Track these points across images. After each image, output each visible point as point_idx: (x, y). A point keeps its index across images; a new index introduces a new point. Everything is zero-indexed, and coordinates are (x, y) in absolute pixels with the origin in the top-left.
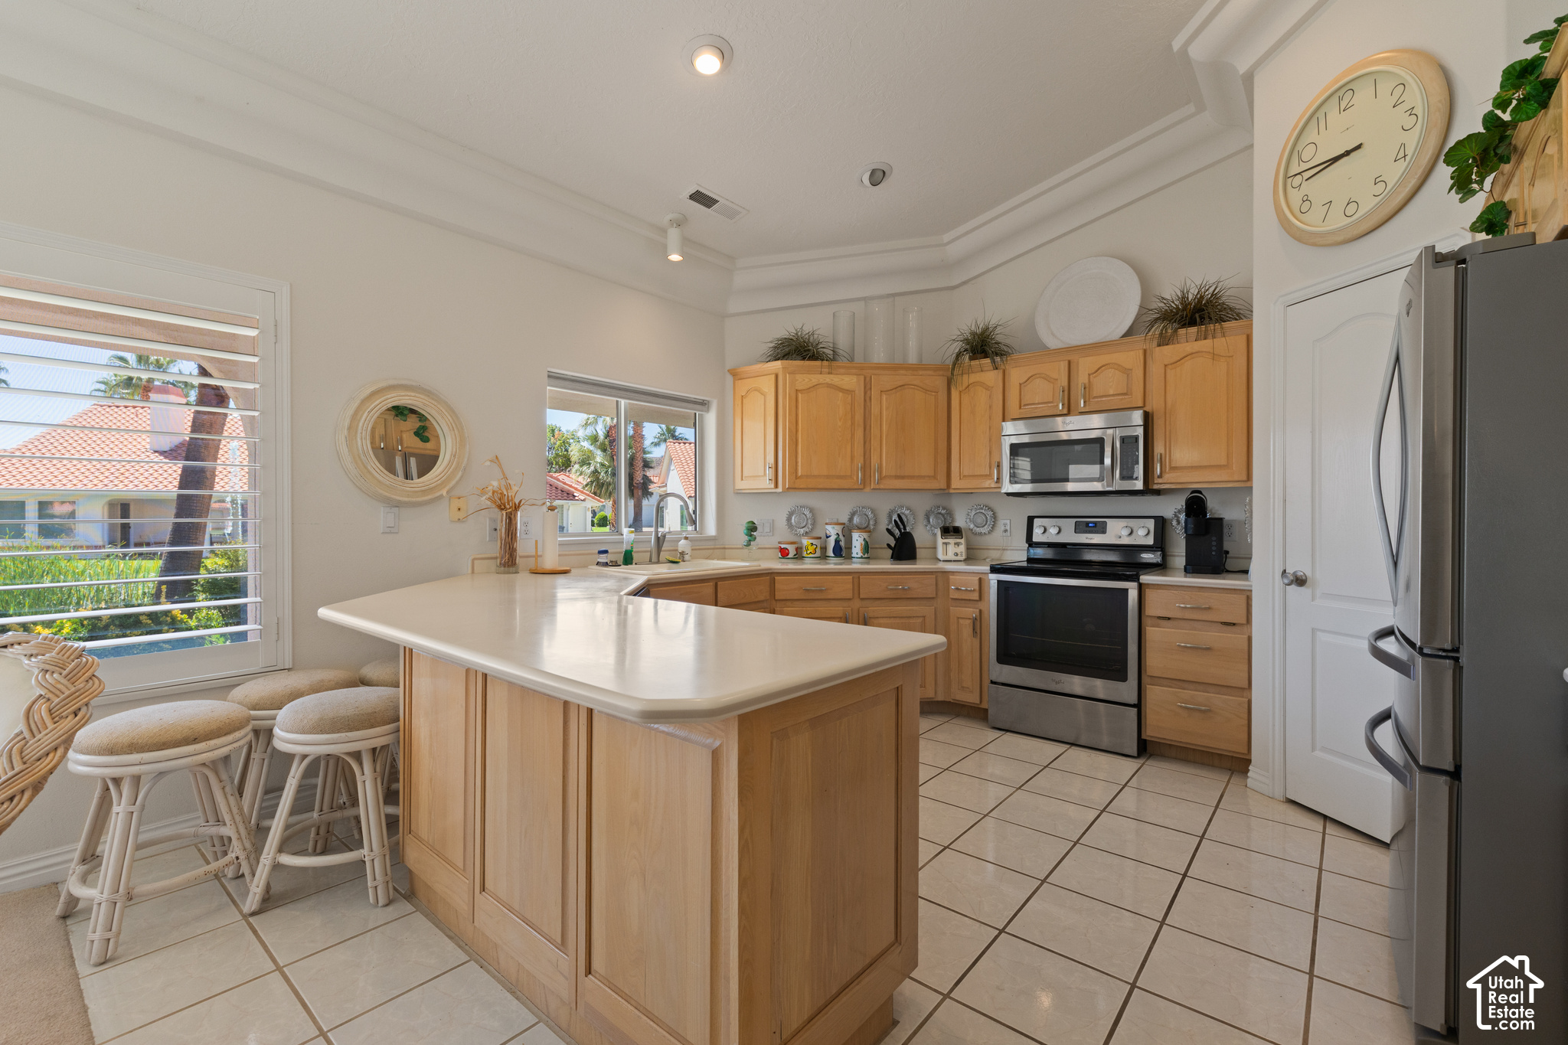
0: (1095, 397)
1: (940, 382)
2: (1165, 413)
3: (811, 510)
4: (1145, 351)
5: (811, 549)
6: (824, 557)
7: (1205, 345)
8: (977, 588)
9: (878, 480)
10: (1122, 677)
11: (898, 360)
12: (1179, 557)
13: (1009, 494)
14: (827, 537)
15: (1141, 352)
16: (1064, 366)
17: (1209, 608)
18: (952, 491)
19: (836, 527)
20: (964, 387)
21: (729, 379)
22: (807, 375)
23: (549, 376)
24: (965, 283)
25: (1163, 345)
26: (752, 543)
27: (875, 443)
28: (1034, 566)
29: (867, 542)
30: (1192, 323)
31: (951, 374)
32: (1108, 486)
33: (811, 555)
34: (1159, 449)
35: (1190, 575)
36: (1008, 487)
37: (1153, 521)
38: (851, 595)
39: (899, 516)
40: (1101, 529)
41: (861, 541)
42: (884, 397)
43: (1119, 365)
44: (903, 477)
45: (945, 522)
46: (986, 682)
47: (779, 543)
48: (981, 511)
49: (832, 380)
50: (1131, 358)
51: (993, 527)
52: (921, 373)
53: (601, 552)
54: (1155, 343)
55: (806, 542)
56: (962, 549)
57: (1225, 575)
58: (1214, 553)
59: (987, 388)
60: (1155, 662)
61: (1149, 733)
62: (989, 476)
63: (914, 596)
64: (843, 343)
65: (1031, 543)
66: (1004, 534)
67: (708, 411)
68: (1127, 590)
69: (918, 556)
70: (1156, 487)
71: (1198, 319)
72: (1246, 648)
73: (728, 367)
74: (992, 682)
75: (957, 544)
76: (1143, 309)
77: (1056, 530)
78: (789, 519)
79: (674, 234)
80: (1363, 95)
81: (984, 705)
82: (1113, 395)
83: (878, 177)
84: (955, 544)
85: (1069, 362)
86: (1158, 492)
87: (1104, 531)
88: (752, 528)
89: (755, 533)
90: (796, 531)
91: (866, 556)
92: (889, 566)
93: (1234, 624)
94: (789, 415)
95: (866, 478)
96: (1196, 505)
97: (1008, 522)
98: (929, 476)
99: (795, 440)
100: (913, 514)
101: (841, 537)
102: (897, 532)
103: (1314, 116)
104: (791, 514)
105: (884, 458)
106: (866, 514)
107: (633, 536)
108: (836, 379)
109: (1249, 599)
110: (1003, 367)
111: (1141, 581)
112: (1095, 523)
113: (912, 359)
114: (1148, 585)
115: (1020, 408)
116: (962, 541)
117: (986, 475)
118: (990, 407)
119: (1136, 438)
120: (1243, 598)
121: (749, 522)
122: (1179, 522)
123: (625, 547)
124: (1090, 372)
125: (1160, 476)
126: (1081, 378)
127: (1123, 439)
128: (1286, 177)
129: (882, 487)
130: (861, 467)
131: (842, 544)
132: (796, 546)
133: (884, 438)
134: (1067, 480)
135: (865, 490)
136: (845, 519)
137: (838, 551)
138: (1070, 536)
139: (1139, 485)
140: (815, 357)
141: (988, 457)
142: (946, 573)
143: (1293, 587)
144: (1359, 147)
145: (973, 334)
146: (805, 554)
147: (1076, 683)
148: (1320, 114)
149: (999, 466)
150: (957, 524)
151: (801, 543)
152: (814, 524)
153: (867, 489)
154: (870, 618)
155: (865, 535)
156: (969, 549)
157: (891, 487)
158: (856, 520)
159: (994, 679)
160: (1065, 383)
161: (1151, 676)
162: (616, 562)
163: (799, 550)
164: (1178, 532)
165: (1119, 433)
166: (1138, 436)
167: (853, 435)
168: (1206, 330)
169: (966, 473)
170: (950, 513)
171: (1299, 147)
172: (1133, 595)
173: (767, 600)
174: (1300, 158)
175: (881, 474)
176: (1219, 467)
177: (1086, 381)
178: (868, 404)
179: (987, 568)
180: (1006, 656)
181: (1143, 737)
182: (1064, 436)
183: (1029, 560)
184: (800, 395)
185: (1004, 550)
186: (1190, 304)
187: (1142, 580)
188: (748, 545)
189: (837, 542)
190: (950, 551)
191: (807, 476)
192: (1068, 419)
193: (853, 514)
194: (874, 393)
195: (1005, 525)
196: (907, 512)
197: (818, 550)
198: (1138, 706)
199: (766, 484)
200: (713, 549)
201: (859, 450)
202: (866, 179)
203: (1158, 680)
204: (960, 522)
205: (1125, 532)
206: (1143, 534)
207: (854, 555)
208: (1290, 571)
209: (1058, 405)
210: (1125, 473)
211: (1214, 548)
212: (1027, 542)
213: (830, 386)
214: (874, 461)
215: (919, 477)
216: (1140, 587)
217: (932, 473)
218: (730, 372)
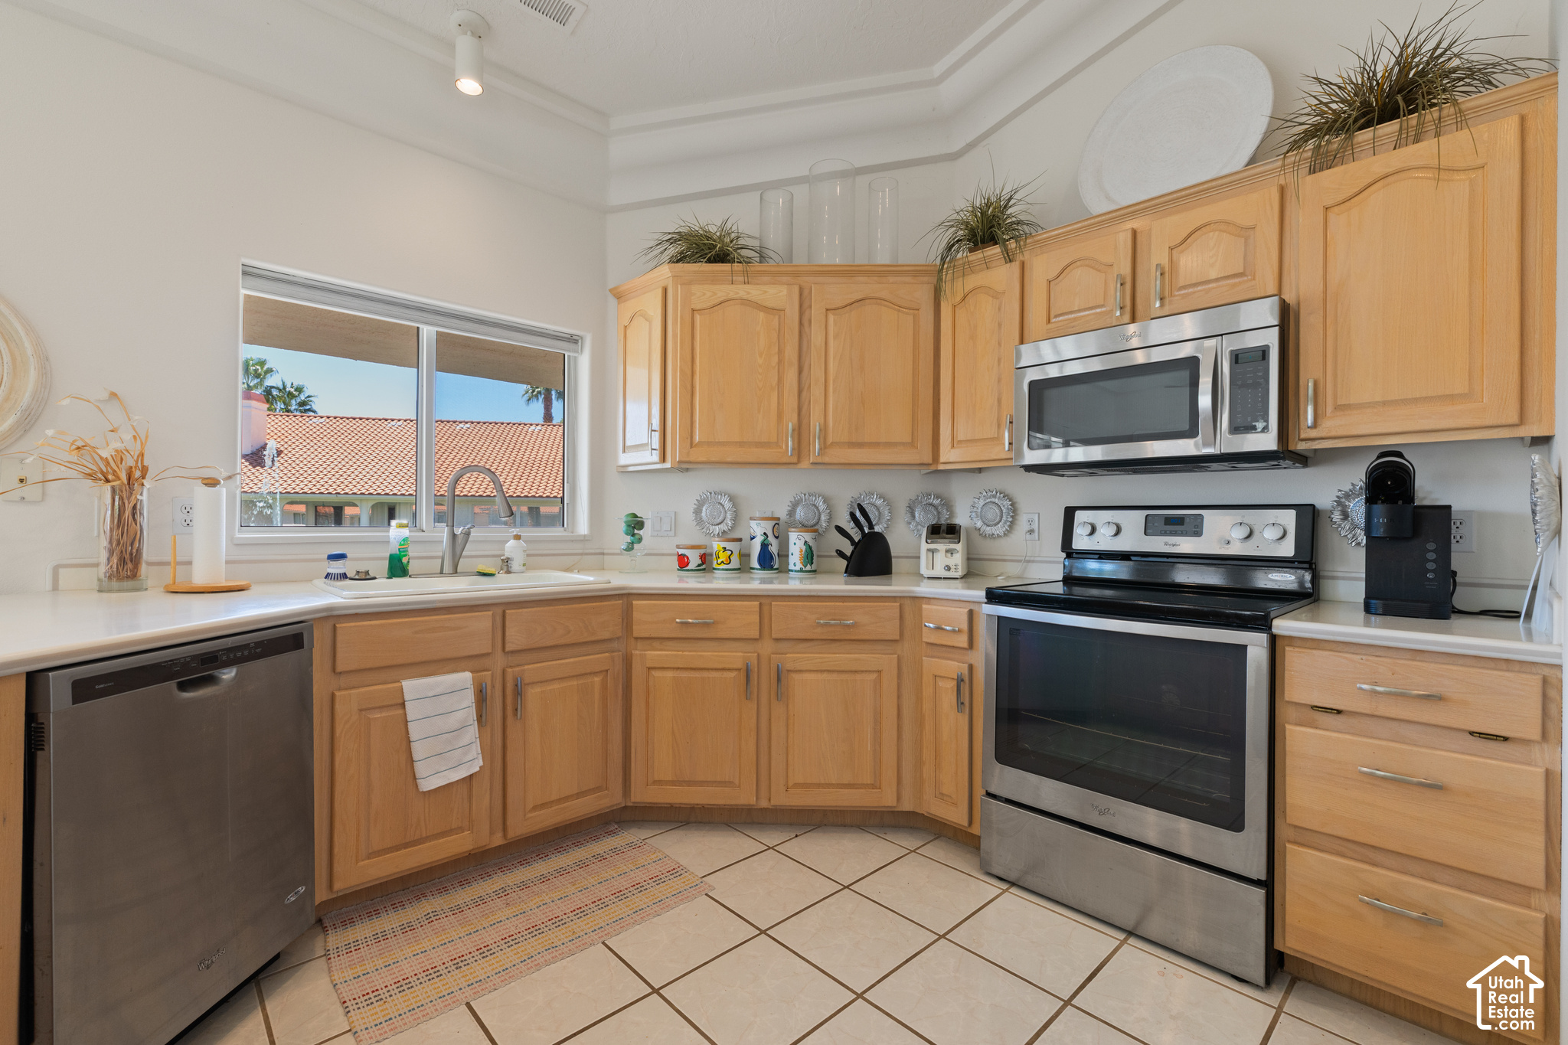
0: (1181, 286)
1: (922, 294)
2: (1325, 301)
3: (732, 499)
4: (1282, 190)
5: (723, 557)
6: (744, 568)
7: (1424, 151)
8: (965, 626)
9: (820, 449)
10: (1234, 822)
11: (861, 260)
12: (1348, 581)
13: (1029, 468)
14: (752, 539)
15: (1276, 193)
16: (1125, 241)
17: (1433, 697)
18: (944, 468)
19: (763, 523)
20: (958, 298)
21: (611, 301)
22: (709, 286)
23: (245, 273)
24: (971, 146)
25: (1321, 170)
26: (636, 546)
27: (815, 392)
29: (810, 548)
30: (1388, 116)
31: (942, 280)
32: (1205, 445)
33: (723, 566)
34: (1311, 370)
35: (1379, 618)
36: (1028, 456)
37: (1293, 513)
38: (757, 633)
39: (860, 507)
40: (1193, 528)
41: (802, 545)
42: (831, 318)
43: (1228, 223)
44: (860, 445)
45: (939, 518)
46: (979, 792)
47: (678, 547)
48: (993, 500)
49: (749, 293)
50: (1253, 207)
51: (1012, 524)
52: (891, 279)
53: (334, 557)
54: (1305, 168)
55: (717, 545)
56: (958, 560)
57: (1456, 622)
58: (1430, 576)
59: (996, 295)
60: (1302, 799)
61: (1290, 943)
62: (999, 439)
63: (860, 637)
64: (775, 241)
65: (1070, 552)
66: (1028, 536)
67: (580, 351)
68: (1245, 647)
70: (1301, 446)
71: (1401, 103)
72: (1542, 797)
73: (611, 286)
74: (989, 795)
75: (951, 552)
76: (1278, 121)
77: (1111, 531)
78: (698, 511)
79: (465, 48)
81: (976, 830)
82: (1217, 280)
84: (947, 551)
85: (1134, 233)
86: (1303, 460)
87: (1198, 533)
88: (635, 524)
89: (641, 532)
90: (708, 529)
91: (808, 568)
92: (839, 584)
93: (1506, 738)
94: (681, 348)
95: (801, 446)
96: (1389, 480)
97: (1034, 517)
98: (903, 444)
99: (689, 387)
101: (771, 539)
102: (856, 532)
104: (700, 505)
105: (830, 414)
106: (814, 505)
107: (404, 533)
108: (753, 292)
110: (1019, 257)
111: (1275, 631)
112: (1184, 518)
113: (883, 258)
114: (1291, 640)
115: (1049, 321)
116: (959, 547)
117: (992, 439)
118: (1000, 325)
119: (1264, 352)
121: (628, 515)
122: (1345, 515)
123: (393, 548)
124: (1172, 244)
125: (1312, 426)
126: (1156, 256)
127: (1236, 357)
129: (827, 460)
130: (793, 430)
131: (774, 549)
132: (702, 551)
133: (831, 382)
135: (800, 466)
136: (780, 512)
137: (766, 560)
138: (1140, 541)
139: (1265, 441)
140: (722, 257)
141: (995, 408)
142: (920, 599)
145: (975, 211)
146: (714, 565)
149: (1011, 421)
150: (955, 521)
151: (712, 547)
152: (734, 519)
153: (805, 464)
154: (788, 671)
155: (808, 537)
156: (970, 559)
157: (843, 461)
158: (800, 514)
159: (992, 790)
160: (1126, 269)
161: (1295, 827)
162: (367, 573)
163: (705, 558)
164: (1343, 533)
165: (1228, 344)
166: (1267, 347)
167: (780, 380)
168: (1419, 125)
169: (961, 436)
170: (948, 505)
172: (1255, 645)
173: (618, 638)
175: (825, 439)
176: (1451, 398)
177: (1165, 262)
178: (806, 328)
179: (981, 594)
180: (1008, 750)
181: (1278, 948)
183: (1069, 580)
184: (698, 317)
185: (1029, 561)
186: (1384, 81)
187: (1278, 627)
188: (630, 548)
189: (765, 546)
190: (938, 562)
191: (709, 444)
193: (795, 505)
194: (816, 312)
195: (1030, 522)
196: (879, 502)
197: (735, 558)
198: (1268, 884)
199: (649, 458)
200: (581, 554)
201: (791, 402)
203: (1310, 838)
204: (961, 517)
205: (1239, 533)
206: (1273, 537)
207: (791, 567)
209: (1114, 310)
210: (1239, 422)
211: (1431, 566)
212: (1063, 550)
213: (745, 302)
214: (815, 423)
215: (889, 445)
216: (1273, 640)
217: (907, 439)
218: (610, 291)
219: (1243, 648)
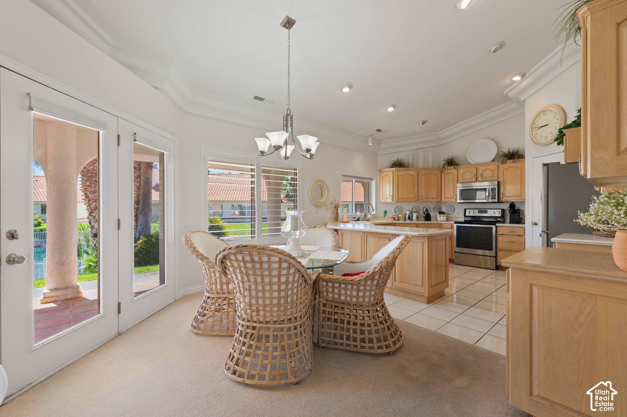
0: (484, 177)
1: (439, 172)
2: (504, 181)
3: (401, 207)
4: (498, 165)
5: (402, 218)
6: (405, 220)
7: (514, 164)
8: (450, 228)
9: (421, 199)
10: (491, 249)
11: (426, 166)
12: (508, 219)
13: (459, 203)
14: (406, 214)
15: (497, 166)
16: (475, 169)
17: (514, 232)
18: (442, 202)
19: (408, 212)
20: (446, 174)
21: (378, 172)
22: (401, 171)
23: (342, 175)
24: (445, 144)
25: (503, 164)
26: (386, 216)
27: (420, 189)
28: (466, 222)
30: (510, 158)
31: (442, 170)
32: (488, 201)
34: (502, 191)
35: (510, 224)
36: (458, 201)
37: (501, 210)
39: (427, 209)
40: (486, 212)
41: (416, 215)
42: (423, 177)
43: (490, 169)
44: (428, 198)
45: (440, 210)
46: (453, 252)
47: (393, 216)
48: (450, 207)
50: (494, 167)
51: (454, 212)
52: (433, 170)
54: (501, 163)
55: (400, 216)
56: (445, 218)
57: (519, 224)
59: (453, 174)
60: (500, 246)
61: (499, 264)
62: (453, 198)
64: (411, 162)
65: (465, 216)
66: (457, 213)
67: (373, 181)
69: (432, 220)
70: (501, 201)
71: (512, 158)
72: (524, 241)
74: (455, 252)
75: (444, 216)
76: (498, 154)
77: (473, 213)
78: (395, 210)
79: (370, 139)
80: (548, 113)
81: (453, 259)
82: (489, 177)
83: (423, 123)
85: (477, 168)
86: (502, 202)
88: (386, 212)
90: (397, 213)
91: (417, 219)
92: (423, 222)
93: (521, 236)
94: (397, 182)
95: (418, 198)
96: (512, 206)
97: (458, 210)
99: (398, 189)
100: (430, 208)
101: (410, 214)
102: (426, 213)
103: (538, 115)
104: (395, 208)
105: (423, 193)
106: (417, 208)
107: (359, 214)
108: (409, 172)
109: (525, 229)
110: (457, 168)
111: (496, 225)
112: (484, 211)
113: (430, 166)
114: (498, 226)
115: (462, 180)
116: (445, 215)
118: (453, 179)
119: (495, 188)
120: (523, 229)
121: (385, 210)
122: (508, 210)
123: (358, 217)
124: (482, 171)
125: (502, 198)
126: (480, 172)
127: (492, 189)
128: (532, 128)
129: (422, 201)
130: (417, 196)
131: (410, 216)
133: (423, 188)
134: (476, 199)
136: (411, 210)
137: (409, 218)
138: (477, 214)
139: (497, 201)
140: (404, 167)
141: (453, 193)
142: (441, 224)
143: (534, 225)
144: (547, 125)
145: (449, 159)
146: (400, 219)
147: (480, 252)
148: (539, 115)
149: (456, 195)
150: (443, 211)
152: (402, 211)
153: (418, 202)
155: (417, 214)
156: (447, 218)
157: (424, 201)
158: (414, 210)
159: (456, 251)
160: (475, 173)
161: (499, 249)
163: (398, 218)
164: (508, 213)
165: (491, 187)
167: (414, 187)
168: (515, 161)
169: (446, 197)
170: (441, 208)
171: (535, 121)
172: (494, 229)
174: (535, 124)
175: (422, 197)
176: (518, 196)
177: (481, 173)
178: (418, 179)
179: (453, 222)
180: (458, 245)
181: (497, 265)
182: (475, 188)
183: (465, 221)
184: (400, 177)
185: (458, 217)
186: (511, 153)
189: (409, 216)
190: (441, 218)
191: (402, 198)
192: (476, 183)
193: (413, 208)
194: (420, 176)
196: (428, 208)
197: (404, 218)
198: (496, 257)
199: (390, 200)
200: (375, 217)
201: (416, 191)
202: (421, 123)
203: (501, 250)
204: (444, 210)
205: (493, 213)
206: (498, 213)
207: (414, 219)
208: (534, 222)
209: (473, 179)
210: (492, 197)
211: (517, 217)
212: (464, 216)
213: (408, 174)
214: (420, 194)
215: (433, 198)
216: (496, 227)
217: (436, 197)
218: (378, 170)
219: (492, 227)
